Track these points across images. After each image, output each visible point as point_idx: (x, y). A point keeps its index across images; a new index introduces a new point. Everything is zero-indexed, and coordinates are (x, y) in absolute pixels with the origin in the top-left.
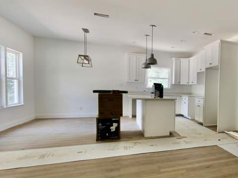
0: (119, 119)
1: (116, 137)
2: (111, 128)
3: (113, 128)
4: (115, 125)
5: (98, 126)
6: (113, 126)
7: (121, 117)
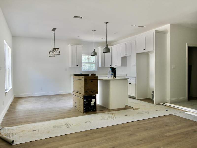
0: (96, 96)
1: (94, 110)
2: (91, 103)
3: (92, 103)
4: (94, 100)
5: (84, 102)
6: (92, 101)
7: (97, 94)
